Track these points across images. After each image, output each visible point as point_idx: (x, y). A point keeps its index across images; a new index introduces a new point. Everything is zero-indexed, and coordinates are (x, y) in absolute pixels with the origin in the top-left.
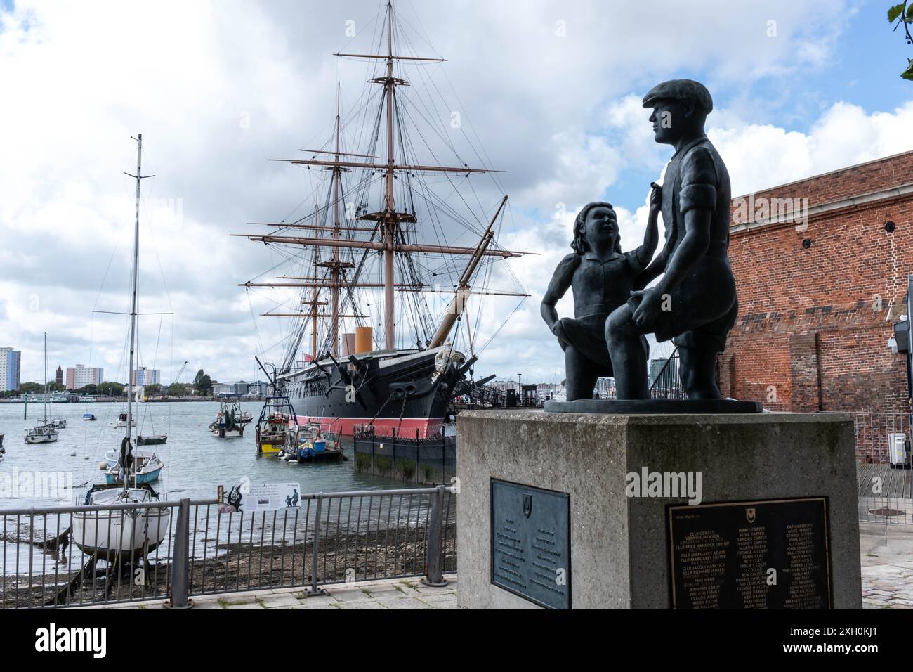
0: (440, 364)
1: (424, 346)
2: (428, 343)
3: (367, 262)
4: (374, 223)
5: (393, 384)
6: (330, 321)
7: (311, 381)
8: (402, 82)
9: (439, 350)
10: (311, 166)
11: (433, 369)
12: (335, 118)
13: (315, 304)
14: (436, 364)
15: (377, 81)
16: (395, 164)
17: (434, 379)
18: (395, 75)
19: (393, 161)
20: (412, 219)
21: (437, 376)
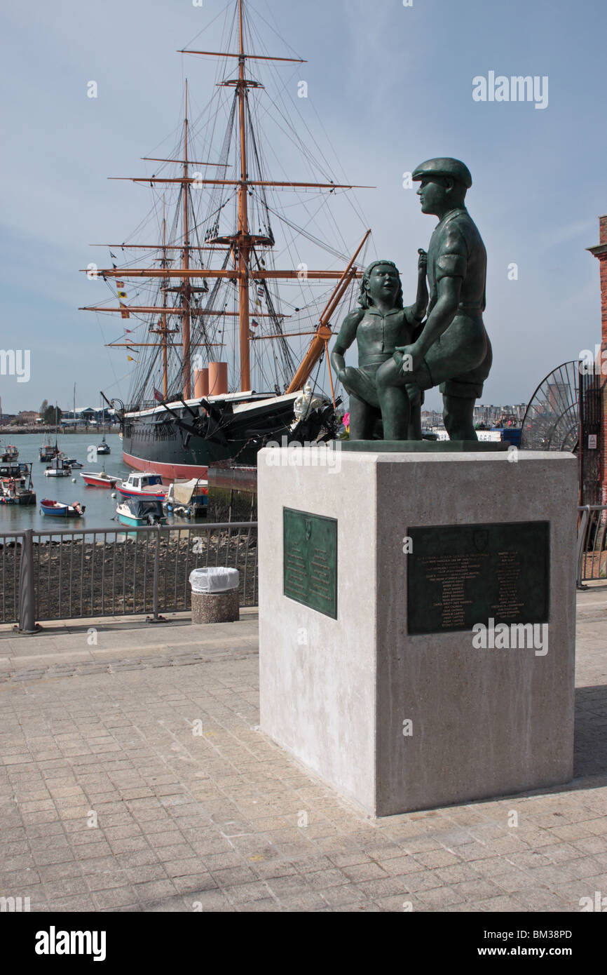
0: (298, 411)
1: (282, 390)
2: (286, 387)
3: (221, 291)
4: (227, 246)
5: (249, 431)
6: (181, 351)
7: (160, 424)
8: (255, 85)
9: (299, 395)
10: (153, 183)
11: (292, 416)
12: (183, 123)
13: (165, 332)
14: (294, 411)
15: (227, 84)
16: (249, 180)
17: (293, 426)
18: (248, 77)
19: (247, 176)
20: (269, 241)
21: (297, 423)
